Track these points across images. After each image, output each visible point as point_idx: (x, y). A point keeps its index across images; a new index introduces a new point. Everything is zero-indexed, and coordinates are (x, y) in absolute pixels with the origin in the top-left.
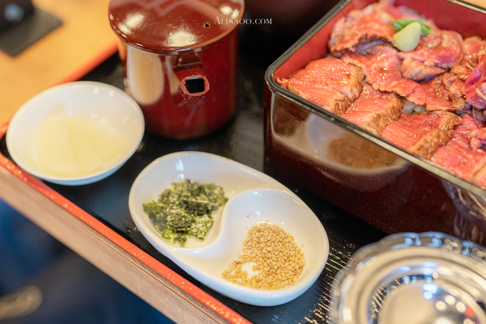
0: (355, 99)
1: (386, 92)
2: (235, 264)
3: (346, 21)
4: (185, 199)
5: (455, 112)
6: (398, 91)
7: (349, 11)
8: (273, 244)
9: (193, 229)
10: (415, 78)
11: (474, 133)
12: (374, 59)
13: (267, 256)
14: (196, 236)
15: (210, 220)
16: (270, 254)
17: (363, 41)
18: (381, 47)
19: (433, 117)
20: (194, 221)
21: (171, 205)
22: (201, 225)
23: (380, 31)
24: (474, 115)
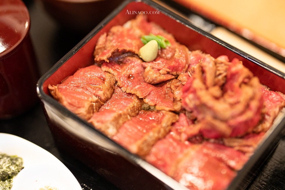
0: (107, 100)
1: (130, 94)
3: (107, 36)
5: (175, 112)
7: (111, 27)
12: (125, 67)
18: (130, 58)
19: (160, 115)
24: (187, 115)
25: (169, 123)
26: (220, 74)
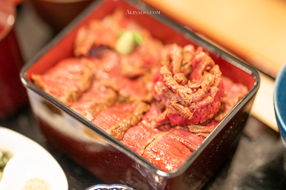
5: (146, 102)
25: (141, 112)
26: (186, 63)
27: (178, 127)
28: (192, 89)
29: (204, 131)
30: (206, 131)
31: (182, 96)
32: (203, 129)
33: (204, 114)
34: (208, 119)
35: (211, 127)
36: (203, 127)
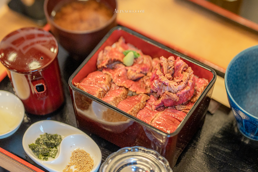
0: (108, 91)
1: (120, 87)
2: (68, 166)
3: (103, 52)
4: (46, 141)
5: (147, 94)
6: (125, 85)
7: (105, 47)
8: (81, 157)
9: (50, 154)
10: (133, 79)
11: (153, 103)
12: (116, 71)
13: (79, 162)
14: (52, 156)
15: (57, 149)
16: (80, 161)
17: (110, 62)
18: (118, 65)
19: (139, 96)
20: (50, 151)
21: (40, 144)
22: (53, 152)
23: (118, 56)
24: (154, 95)
25: (145, 100)
26: (171, 67)
27: (169, 108)
28: (177, 83)
29: (186, 109)
30: (187, 109)
31: (172, 87)
32: (185, 107)
33: (185, 98)
34: (187, 100)
35: (189, 106)
36: (184, 106)
